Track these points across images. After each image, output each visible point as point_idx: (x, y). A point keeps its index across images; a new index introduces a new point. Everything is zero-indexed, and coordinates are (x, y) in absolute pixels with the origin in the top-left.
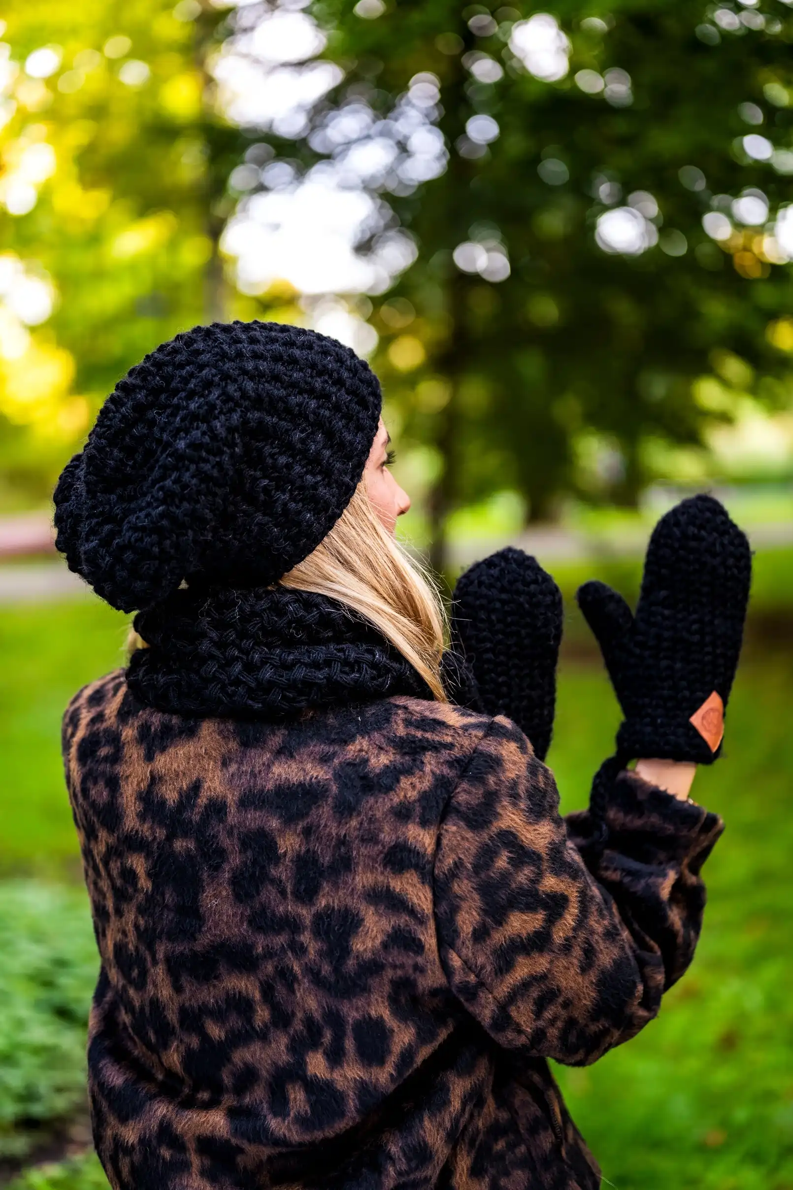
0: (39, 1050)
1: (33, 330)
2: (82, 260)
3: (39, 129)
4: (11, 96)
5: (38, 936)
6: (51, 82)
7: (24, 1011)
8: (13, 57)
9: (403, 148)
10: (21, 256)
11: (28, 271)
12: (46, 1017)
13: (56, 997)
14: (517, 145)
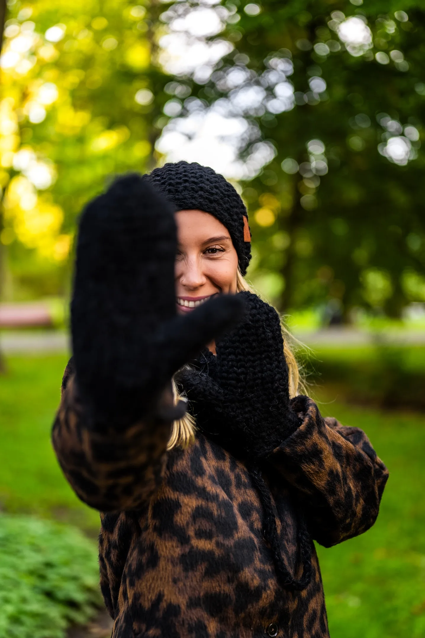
0: (35, 615)
1: (40, 193)
2: (71, 153)
3: (51, 74)
4: (33, 53)
5: (36, 549)
6: (58, 45)
7: (26, 592)
8: (36, 30)
9: (270, 92)
10: (35, 149)
11: (39, 159)
12: (40, 597)
13: (47, 585)
14: (339, 92)
